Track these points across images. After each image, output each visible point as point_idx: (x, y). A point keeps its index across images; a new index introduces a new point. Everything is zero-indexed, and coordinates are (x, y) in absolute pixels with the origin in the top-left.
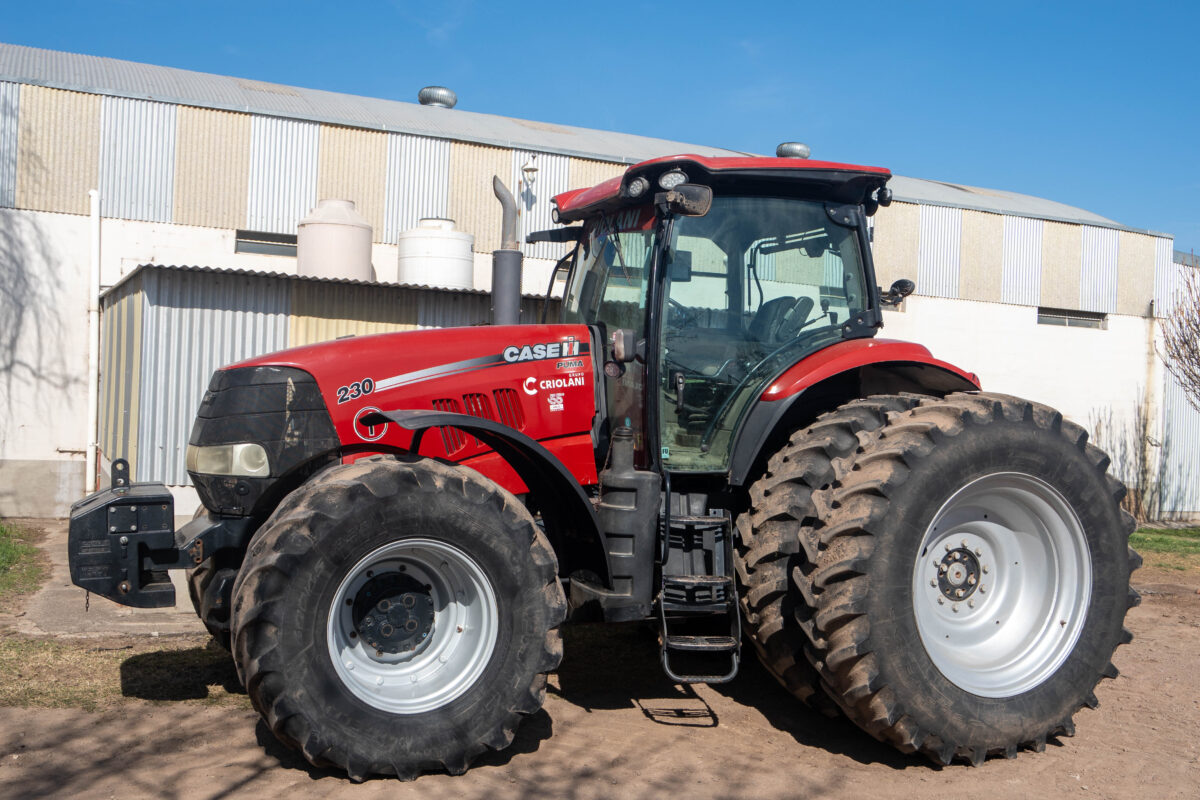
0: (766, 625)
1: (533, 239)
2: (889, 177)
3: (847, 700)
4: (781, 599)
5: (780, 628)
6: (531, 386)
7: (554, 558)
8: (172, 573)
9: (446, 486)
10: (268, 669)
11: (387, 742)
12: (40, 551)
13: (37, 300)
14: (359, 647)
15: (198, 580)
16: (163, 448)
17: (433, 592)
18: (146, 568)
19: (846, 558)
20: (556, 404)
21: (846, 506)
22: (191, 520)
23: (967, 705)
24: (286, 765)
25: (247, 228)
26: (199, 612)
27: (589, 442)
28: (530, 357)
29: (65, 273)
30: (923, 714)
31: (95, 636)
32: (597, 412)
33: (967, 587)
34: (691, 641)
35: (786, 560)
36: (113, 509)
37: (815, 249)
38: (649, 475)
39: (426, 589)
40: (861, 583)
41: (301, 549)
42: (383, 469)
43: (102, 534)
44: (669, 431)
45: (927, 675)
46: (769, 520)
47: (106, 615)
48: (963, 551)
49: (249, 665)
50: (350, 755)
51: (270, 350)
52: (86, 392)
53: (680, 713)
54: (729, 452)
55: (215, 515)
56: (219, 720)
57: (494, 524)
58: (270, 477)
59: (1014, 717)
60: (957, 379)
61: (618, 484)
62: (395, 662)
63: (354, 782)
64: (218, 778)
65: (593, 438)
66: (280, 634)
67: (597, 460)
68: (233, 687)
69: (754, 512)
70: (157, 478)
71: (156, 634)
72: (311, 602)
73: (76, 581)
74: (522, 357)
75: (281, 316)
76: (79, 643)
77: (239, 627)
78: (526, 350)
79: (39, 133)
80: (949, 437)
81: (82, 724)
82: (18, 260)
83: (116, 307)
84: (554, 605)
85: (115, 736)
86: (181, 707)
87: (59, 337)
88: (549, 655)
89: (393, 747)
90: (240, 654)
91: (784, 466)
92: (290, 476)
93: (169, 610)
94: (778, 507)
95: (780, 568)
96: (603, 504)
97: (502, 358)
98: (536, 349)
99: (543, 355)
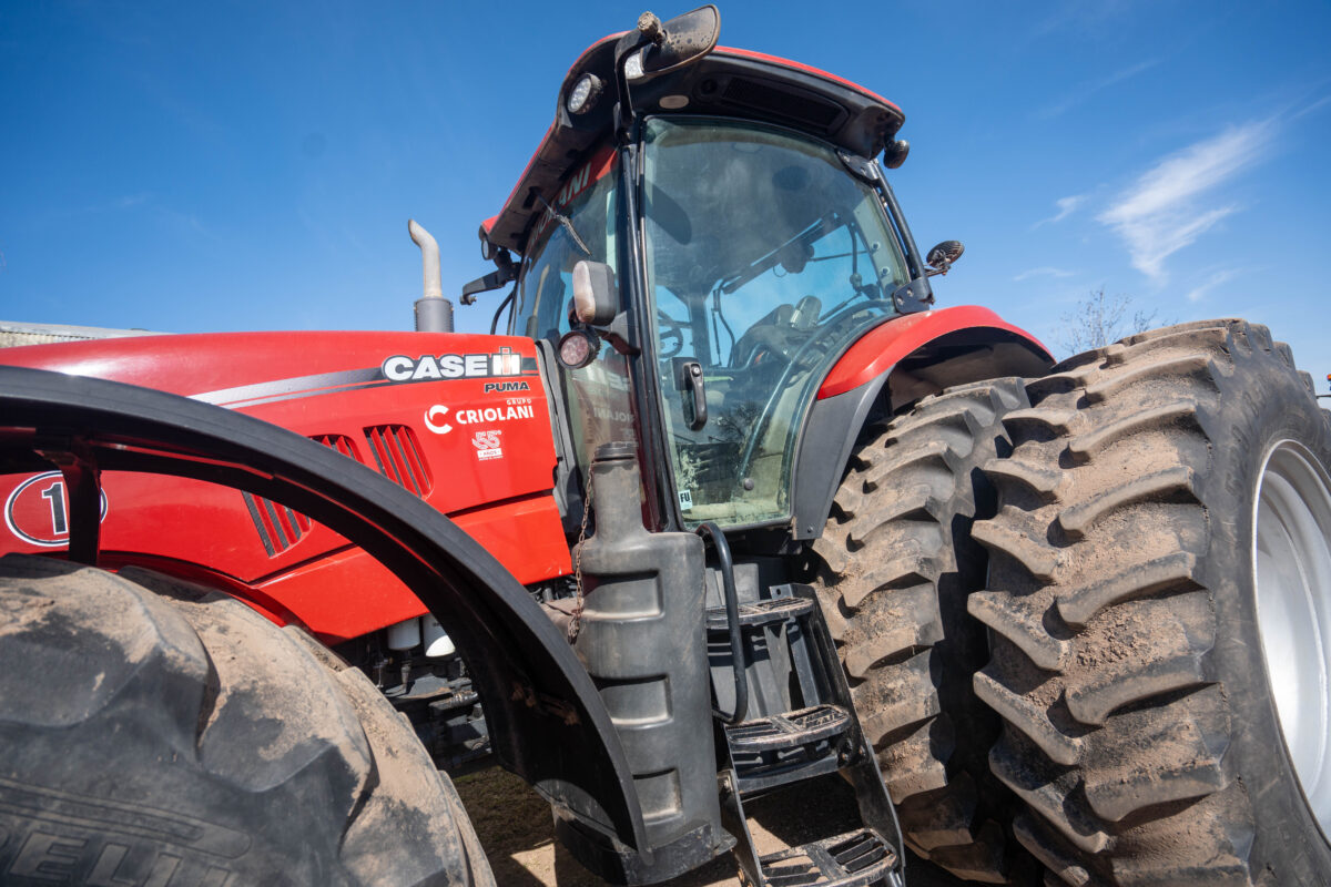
4: (927, 728)
6: (439, 420)
20: (489, 448)
27: (553, 507)
28: (435, 374)
32: (559, 459)
35: (926, 656)
46: (877, 590)
54: (787, 486)
61: (618, 566)
65: (558, 499)
67: (568, 540)
69: (837, 579)
74: (420, 374)
78: (427, 362)
94: (892, 564)
95: (917, 672)
96: (589, 614)
97: (380, 375)
98: (445, 361)
99: (459, 372)
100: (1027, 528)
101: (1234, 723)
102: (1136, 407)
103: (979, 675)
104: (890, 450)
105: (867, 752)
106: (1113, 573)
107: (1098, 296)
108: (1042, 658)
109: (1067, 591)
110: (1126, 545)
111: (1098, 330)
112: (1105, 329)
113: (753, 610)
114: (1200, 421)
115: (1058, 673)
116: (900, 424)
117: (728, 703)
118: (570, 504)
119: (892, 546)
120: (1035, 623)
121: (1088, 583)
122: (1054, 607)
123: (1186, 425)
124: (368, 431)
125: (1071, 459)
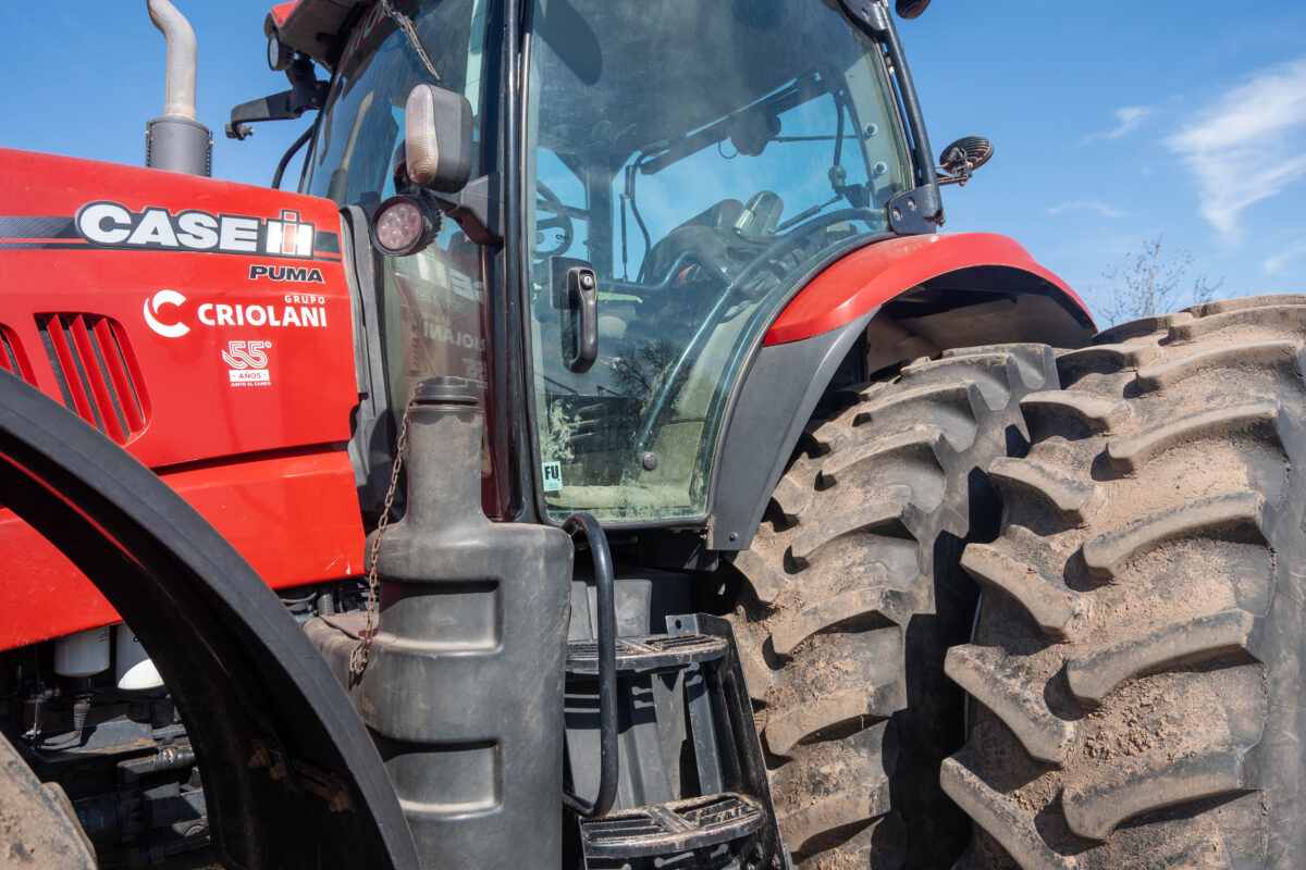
4: (870, 831)
6: (168, 314)
20: (249, 368)
27: (345, 469)
28: (167, 238)
32: (363, 396)
35: (878, 731)
44: (553, 437)
46: (820, 632)
54: (706, 469)
61: (436, 570)
65: (355, 459)
74: (141, 236)
78: (156, 220)
94: (846, 596)
95: (864, 752)
96: (385, 639)
97: (71, 230)
98: (188, 221)
99: (209, 241)
100: (1038, 558)
101: (1271, 846)
102: (1200, 404)
103: (949, 762)
104: (860, 430)
105: (783, 864)
106: (1146, 631)
107: (1153, 250)
108: (1037, 743)
109: (1082, 653)
110: (1166, 595)
111: (1149, 295)
112: (1157, 295)
113: (638, 649)
114: (1281, 432)
115: (1057, 766)
116: (878, 394)
117: (587, 785)
118: (372, 468)
119: (847, 569)
120: (1034, 694)
121: (1112, 645)
122: (1063, 674)
123: (1263, 434)
124: (42, 320)
125: (1109, 468)
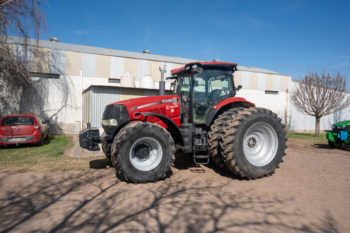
0: (214, 153)
1: (167, 79)
2: (237, 65)
3: (231, 168)
4: (217, 148)
5: (217, 153)
6: (167, 107)
7: (173, 141)
8: (99, 144)
9: (152, 127)
10: (118, 163)
11: (142, 176)
12: (73, 141)
13: (70, 92)
14: (136, 158)
15: (104, 146)
16: (96, 121)
17: (150, 147)
18: (94, 143)
19: (230, 140)
20: (172, 111)
21: (230, 130)
22: (102, 134)
23: (254, 168)
24: (122, 181)
25: (111, 78)
26: (104, 152)
28: (167, 102)
29: (76, 87)
30: (245, 170)
31: (84, 157)
32: (180, 112)
33: (253, 145)
34: (200, 156)
35: (218, 140)
36: (88, 132)
37: (222, 80)
38: (191, 124)
39: (148, 147)
40: (233, 145)
41: (124, 139)
42: (140, 124)
43: (86, 137)
44: (195, 116)
45: (246, 162)
46: (214, 133)
47: (86, 153)
48: (253, 138)
49: (115, 162)
50: (134, 179)
51: (116, 101)
52: (80, 110)
53: (197, 170)
54: (206, 119)
55: (107, 133)
56: (109, 172)
57: (161, 134)
58: (118, 126)
59: (263, 170)
60: (251, 105)
61: (185, 126)
62: (142, 161)
63: (135, 184)
64: (109, 184)
65: (180, 117)
66: (121, 156)
67: (181, 122)
68: (111, 166)
69: (211, 131)
70: (95, 126)
71: (96, 156)
72: (126, 150)
73: (81, 146)
74: (166, 102)
75: (118, 95)
76: (81, 158)
77: (113, 155)
78: (167, 100)
79: (70, 60)
80: (250, 116)
81: (82, 174)
82: (67, 85)
83: (86, 94)
84: (173, 150)
85: (89, 176)
86: (101, 170)
87: (75, 99)
88: (173, 159)
89: (143, 177)
90: (113, 160)
91: (217, 122)
92: (121, 126)
93: (98, 152)
96: (182, 130)
97: (162, 102)
98: (168, 100)
99: (170, 101)
113: (201, 133)
124: (161, 109)
